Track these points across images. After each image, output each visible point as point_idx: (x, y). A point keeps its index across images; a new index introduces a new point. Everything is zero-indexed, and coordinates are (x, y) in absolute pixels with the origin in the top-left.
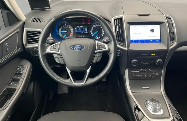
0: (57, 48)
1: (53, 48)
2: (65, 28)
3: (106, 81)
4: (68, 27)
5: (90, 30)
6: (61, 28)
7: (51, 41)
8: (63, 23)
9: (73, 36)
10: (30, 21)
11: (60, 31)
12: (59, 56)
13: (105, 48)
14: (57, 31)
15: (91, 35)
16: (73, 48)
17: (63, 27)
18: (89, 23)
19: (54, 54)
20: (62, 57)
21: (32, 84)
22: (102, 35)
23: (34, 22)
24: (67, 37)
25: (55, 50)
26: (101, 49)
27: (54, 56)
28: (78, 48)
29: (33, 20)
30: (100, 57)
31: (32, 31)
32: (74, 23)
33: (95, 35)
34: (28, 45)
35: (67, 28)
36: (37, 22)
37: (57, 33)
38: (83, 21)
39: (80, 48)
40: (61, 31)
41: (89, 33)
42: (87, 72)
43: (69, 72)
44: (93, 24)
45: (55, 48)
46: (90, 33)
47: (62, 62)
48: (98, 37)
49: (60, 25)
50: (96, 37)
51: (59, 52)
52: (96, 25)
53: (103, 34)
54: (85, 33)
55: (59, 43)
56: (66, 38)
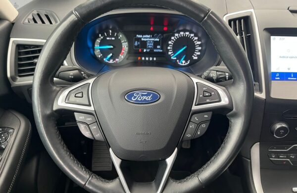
0: (85, 95)
1: (73, 95)
2: (108, 38)
3: (190, 148)
4: (117, 36)
5: (168, 45)
6: (100, 39)
7: (72, 73)
8: (104, 27)
9: (127, 59)
10: (26, 21)
11: (97, 46)
12: (89, 119)
13: (220, 101)
14: (90, 44)
15: (170, 56)
16: (130, 97)
17: (105, 38)
18: (165, 29)
19: (75, 113)
20: (98, 122)
21: (34, 163)
22: (195, 58)
23: (35, 22)
24: (114, 60)
25: (78, 100)
26: (208, 101)
27: (77, 119)
28: (144, 97)
29: (34, 19)
30: (204, 126)
31: (29, 46)
32: (131, 28)
33: (179, 57)
34: (19, 78)
35: (113, 39)
36: (43, 22)
37: (92, 50)
38: (152, 24)
39: (149, 98)
40: (101, 44)
41: (165, 50)
42: (166, 165)
43: (117, 162)
44: (176, 31)
45: (80, 95)
46: (168, 50)
47: (98, 136)
48: (184, 62)
49: (98, 32)
50: (180, 61)
51: (91, 109)
52: (182, 33)
53: (198, 56)
54: (155, 51)
55: (91, 81)
56: (111, 61)
